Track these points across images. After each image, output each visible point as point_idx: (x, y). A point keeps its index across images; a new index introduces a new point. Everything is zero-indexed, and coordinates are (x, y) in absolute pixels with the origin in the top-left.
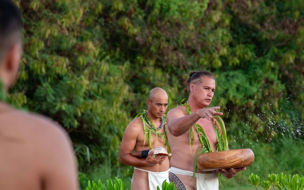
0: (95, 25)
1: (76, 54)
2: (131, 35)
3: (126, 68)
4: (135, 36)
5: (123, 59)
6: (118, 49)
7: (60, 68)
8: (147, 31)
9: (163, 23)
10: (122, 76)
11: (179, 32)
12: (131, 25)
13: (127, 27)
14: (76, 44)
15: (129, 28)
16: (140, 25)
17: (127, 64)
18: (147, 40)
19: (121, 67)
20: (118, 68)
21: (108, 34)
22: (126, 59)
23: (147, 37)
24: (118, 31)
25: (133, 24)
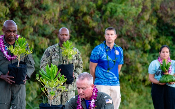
0: (68, 21)
1: (54, 37)
2: (91, 27)
3: (87, 48)
4: (93, 28)
5: (86, 43)
6: (83, 37)
7: (44, 45)
8: (102, 25)
9: (112, 20)
10: (85, 53)
11: (123, 25)
12: (91, 21)
13: (88, 22)
14: (55, 30)
15: (90, 22)
16: (97, 21)
17: (88, 46)
18: (102, 31)
19: (84, 47)
20: (82, 48)
21: (77, 27)
22: (88, 42)
23: (102, 28)
24: (83, 25)
25: (92, 20)
